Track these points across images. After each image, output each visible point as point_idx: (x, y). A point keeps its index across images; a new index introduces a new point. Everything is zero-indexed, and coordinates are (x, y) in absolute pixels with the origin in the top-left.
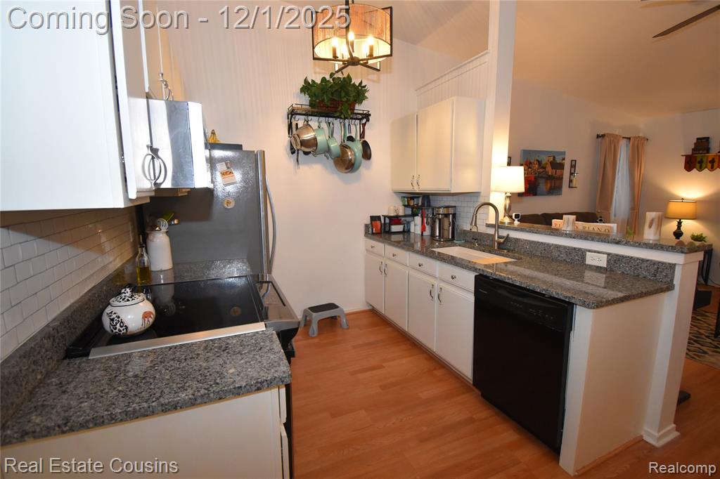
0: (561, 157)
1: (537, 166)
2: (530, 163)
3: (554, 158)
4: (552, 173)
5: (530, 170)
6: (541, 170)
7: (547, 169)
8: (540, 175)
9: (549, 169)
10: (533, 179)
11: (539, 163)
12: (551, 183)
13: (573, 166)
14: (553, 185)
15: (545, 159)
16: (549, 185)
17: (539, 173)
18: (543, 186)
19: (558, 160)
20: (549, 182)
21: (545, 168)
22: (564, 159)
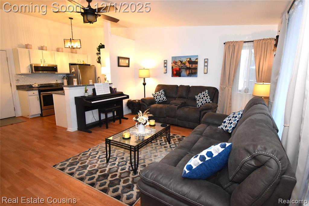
0: (195, 58)
1: (180, 63)
2: (176, 62)
3: (190, 59)
4: (189, 66)
5: (176, 65)
6: (183, 65)
7: (186, 65)
8: (182, 67)
9: (188, 65)
10: (178, 69)
11: (181, 62)
12: (189, 71)
13: (206, 62)
14: (191, 72)
15: (184, 60)
16: (188, 72)
17: (181, 66)
18: (184, 72)
19: (193, 59)
20: (188, 70)
21: (185, 64)
22: (197, 59)
